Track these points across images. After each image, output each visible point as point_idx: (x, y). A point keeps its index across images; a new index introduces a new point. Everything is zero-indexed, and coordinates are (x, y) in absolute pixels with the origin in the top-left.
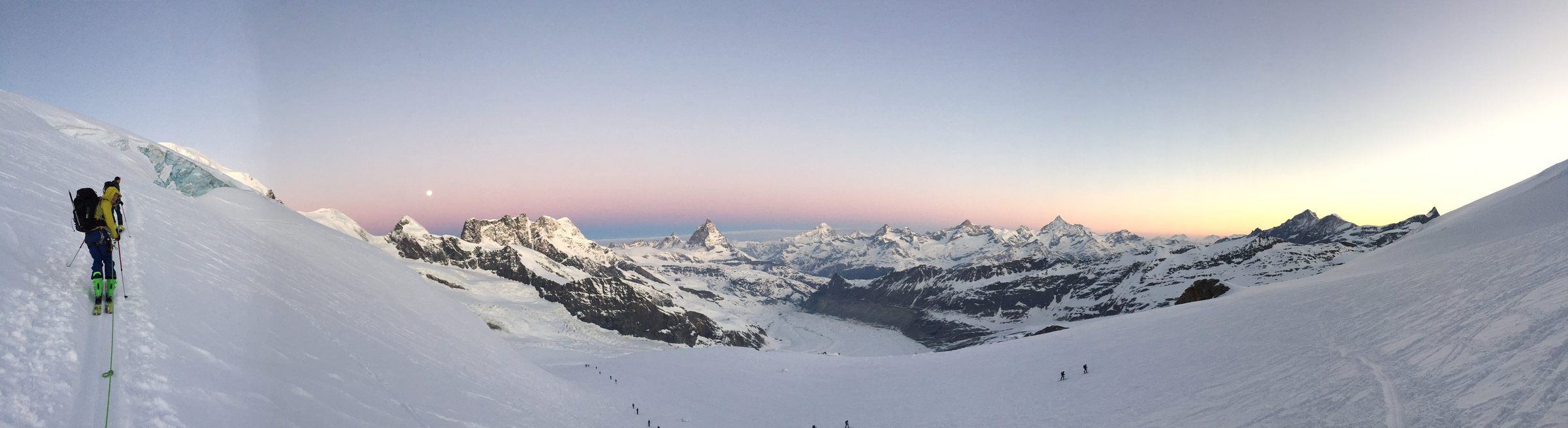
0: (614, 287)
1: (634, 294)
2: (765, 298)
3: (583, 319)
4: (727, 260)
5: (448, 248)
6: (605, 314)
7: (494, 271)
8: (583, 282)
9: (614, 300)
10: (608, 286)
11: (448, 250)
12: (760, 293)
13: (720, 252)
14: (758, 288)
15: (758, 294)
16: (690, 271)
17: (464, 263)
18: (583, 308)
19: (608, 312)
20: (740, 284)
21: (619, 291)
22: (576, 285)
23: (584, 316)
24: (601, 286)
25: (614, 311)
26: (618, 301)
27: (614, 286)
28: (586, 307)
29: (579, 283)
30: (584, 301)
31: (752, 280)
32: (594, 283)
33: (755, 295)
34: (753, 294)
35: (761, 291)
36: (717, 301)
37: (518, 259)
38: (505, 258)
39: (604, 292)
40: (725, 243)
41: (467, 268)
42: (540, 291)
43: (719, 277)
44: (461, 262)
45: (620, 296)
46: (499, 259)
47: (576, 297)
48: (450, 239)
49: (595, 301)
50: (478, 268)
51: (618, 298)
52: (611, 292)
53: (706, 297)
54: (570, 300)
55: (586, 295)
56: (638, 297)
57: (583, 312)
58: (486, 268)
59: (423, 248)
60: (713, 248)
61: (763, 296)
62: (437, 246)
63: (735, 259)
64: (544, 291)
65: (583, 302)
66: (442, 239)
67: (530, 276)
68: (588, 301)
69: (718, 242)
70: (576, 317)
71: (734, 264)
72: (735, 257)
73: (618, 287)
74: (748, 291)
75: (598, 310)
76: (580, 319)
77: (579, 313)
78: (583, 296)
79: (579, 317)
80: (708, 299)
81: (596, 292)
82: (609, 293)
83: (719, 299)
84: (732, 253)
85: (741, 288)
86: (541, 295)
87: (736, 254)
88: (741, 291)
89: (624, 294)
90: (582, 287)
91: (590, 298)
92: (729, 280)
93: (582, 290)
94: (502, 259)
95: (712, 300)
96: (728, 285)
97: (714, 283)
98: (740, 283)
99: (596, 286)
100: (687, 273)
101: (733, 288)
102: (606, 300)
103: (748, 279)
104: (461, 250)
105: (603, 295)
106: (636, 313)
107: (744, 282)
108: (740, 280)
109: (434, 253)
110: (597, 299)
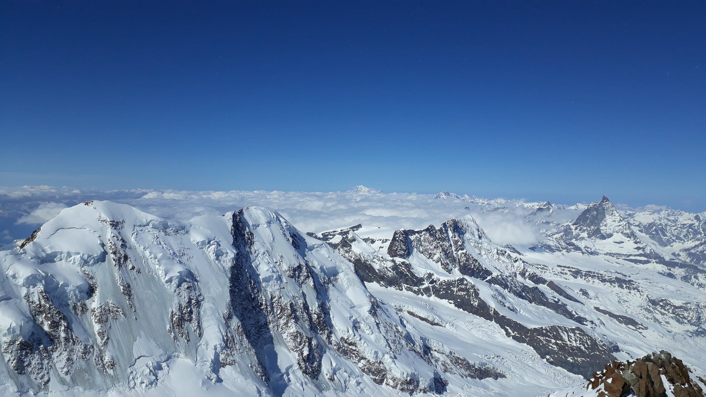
0: (578, 337)
1: (598, 347)
2: (696, 328)
3: (551, 363)
4: (630, 255)
5: (402, 272)
6: (571, 361)
7: (450, 301)
8: (550, 329)
9: (579, 348)
10: (572, 335)
11: (401, 274)
12: (688, 321)
13: (619, 243)
14: (686, 314)
15: (686, 321)
16: (593, 277)
17: (419, 290)
18: (551, 352)
19: (573, 359)
20: (661, 306)
21: (583, 342)
22: (544, 331)
23: (552, 360)
24: (566, 334)
25: (579, 359)
26: (582, 350)
27: (578, 335)
28: (554, 352)
29: (546, 330)
30: (551, 346)
31: (678, 303)
32: (560, 331)
33: (682, 323)
34: (678, 321)
35: (689, 318)
36: (640, 330)
37: (477, 294)
38: (461, 290)
39: (569, 341)
40: (628, 231)
41: (423, 295)
42: (506, 330)
43: (632, 291)
44: (416, 288)
45: (584, 345)
46: (455, 289)
47: (545, 342)
48: (403, 263)
49: (563, 348)
50: (433, 296)
51: (583, 348)
52: (576, 341)
53: (627, 324)
54: (539, 345)
55: (553, 341)
56: (601, 349)
57: (551, 357)
58: (441, 297)
59: (377, 271)
60: (610, 236)
61: (691, 324)
62: (390, 269)
63: (640, 255)
64: (510, 331)
65: (550, 348)
66: (393, 261)
67: (492, 313)
68: (555, 347)
69: (617, 229)
70: (545, 360)
71: (641, 262)
72: (641, 252)
73: (582, 337)
74: (672, 315)
75: (565, 357)
76: (549, 362)
77: (548, 357)
78: (550, 342)
79: (547, 360)
80: (630, 326)
81: (562, 339)
82: (574, 342)
83: (642, 328)
84: (636, 246)
85: (663, 311)
86: (508, 334)
87: (643, 249)
88: (663, 314)
89: (588, 345)
90: (549, 334)
91: (556, 344)
92: (645, 296)
93: (549, 337)
94: (459, 290)
95: (635, 329)
96: (645, 304)
97: (626, 299)
98: (661, 304)
99: (562, 334)
100: (590, 278)
101: (651, 309)
102: (572, 348)
103: (672, 301)
104: (415, 276)
105: (568, 343)
106: (599, 363)
107: (667, 304)
108: (662, 301)
109: (388, 276)
110: (563, 346)
